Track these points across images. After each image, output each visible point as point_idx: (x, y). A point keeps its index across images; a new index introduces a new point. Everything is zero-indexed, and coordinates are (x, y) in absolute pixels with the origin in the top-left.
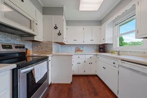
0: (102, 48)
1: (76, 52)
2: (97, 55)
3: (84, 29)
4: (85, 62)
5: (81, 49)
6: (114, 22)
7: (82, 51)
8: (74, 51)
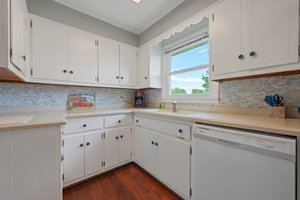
0: (142, 98)
1: (69, 109)
2: (133, 114)
3: (97, 43)
4: (104, 136)
5: (89, 99)
6: (163, 46)
7: (91, 105)
8: (64, 107)
